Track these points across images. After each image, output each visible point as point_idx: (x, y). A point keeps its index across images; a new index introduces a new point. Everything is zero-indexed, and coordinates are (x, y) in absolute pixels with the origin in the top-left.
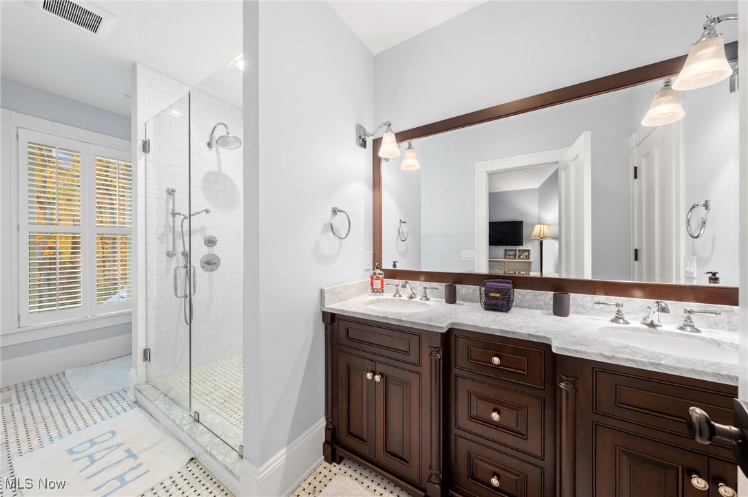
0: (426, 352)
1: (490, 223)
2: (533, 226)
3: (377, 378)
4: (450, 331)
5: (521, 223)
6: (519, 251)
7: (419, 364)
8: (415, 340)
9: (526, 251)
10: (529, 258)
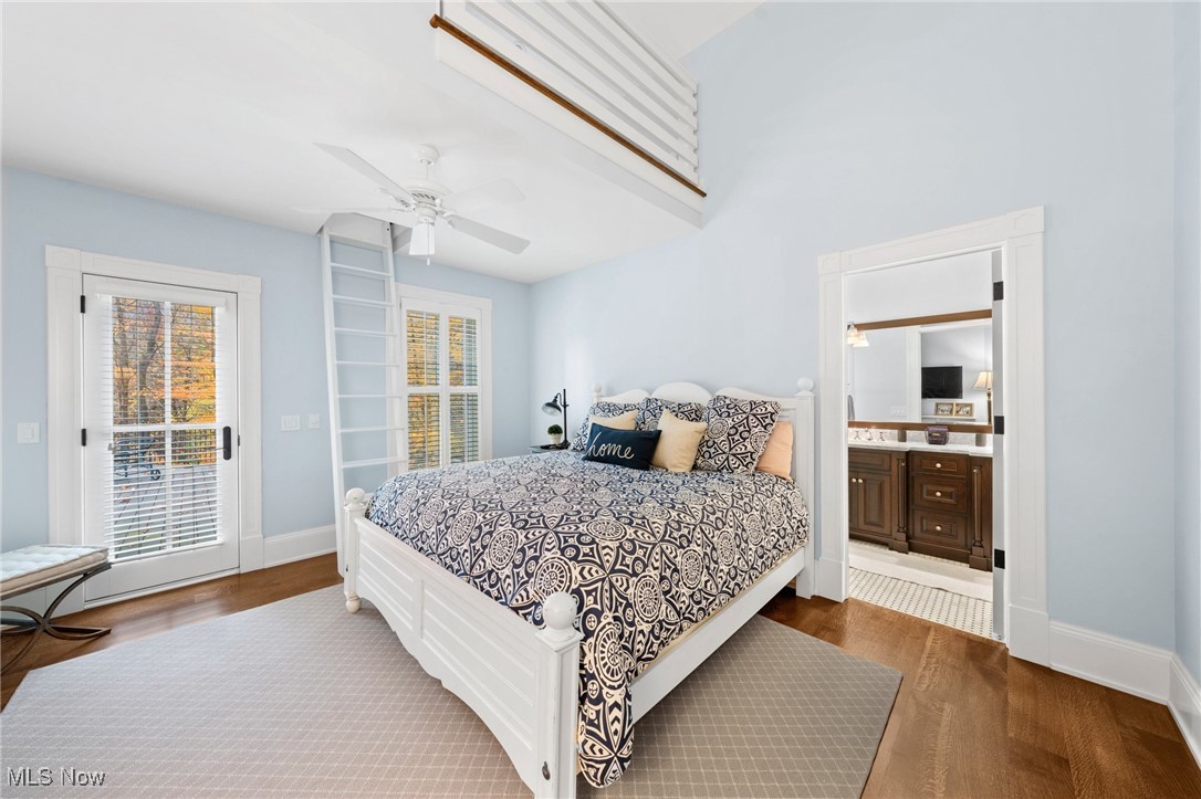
0: (894, 463)
1: (923, 369)
2: (978, 372)
3: (860, 481)
4: (910, 451)
5: (961, 368)
6: (957, 405)
7: (890, 470)
8: (887, 458)
9: (967, 405)
10: (971, 415)
